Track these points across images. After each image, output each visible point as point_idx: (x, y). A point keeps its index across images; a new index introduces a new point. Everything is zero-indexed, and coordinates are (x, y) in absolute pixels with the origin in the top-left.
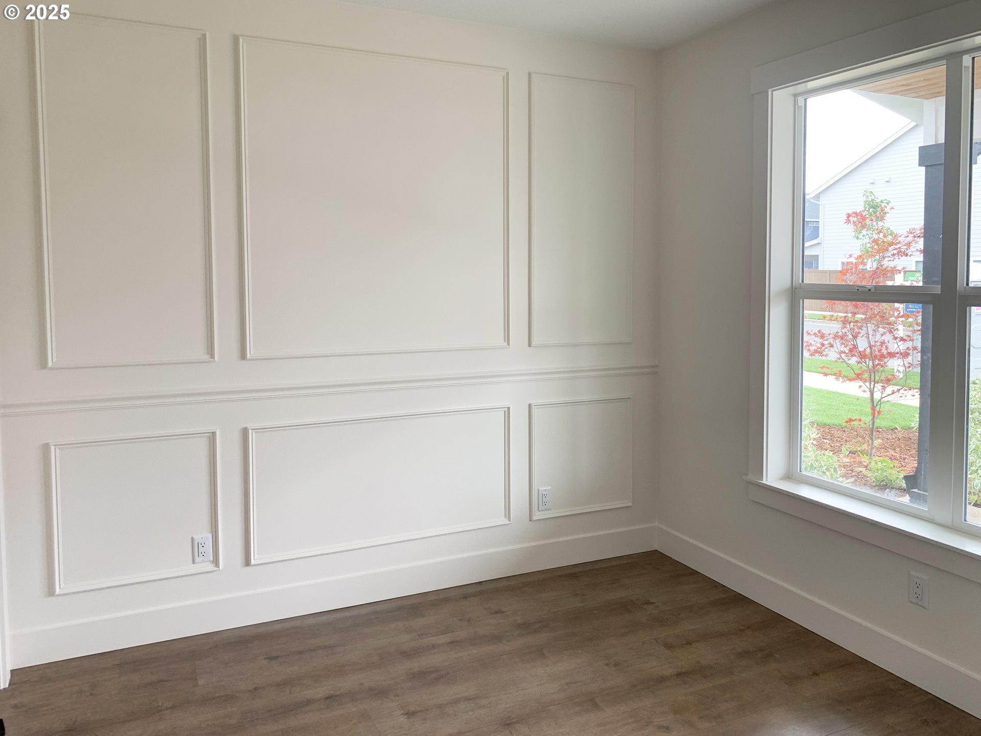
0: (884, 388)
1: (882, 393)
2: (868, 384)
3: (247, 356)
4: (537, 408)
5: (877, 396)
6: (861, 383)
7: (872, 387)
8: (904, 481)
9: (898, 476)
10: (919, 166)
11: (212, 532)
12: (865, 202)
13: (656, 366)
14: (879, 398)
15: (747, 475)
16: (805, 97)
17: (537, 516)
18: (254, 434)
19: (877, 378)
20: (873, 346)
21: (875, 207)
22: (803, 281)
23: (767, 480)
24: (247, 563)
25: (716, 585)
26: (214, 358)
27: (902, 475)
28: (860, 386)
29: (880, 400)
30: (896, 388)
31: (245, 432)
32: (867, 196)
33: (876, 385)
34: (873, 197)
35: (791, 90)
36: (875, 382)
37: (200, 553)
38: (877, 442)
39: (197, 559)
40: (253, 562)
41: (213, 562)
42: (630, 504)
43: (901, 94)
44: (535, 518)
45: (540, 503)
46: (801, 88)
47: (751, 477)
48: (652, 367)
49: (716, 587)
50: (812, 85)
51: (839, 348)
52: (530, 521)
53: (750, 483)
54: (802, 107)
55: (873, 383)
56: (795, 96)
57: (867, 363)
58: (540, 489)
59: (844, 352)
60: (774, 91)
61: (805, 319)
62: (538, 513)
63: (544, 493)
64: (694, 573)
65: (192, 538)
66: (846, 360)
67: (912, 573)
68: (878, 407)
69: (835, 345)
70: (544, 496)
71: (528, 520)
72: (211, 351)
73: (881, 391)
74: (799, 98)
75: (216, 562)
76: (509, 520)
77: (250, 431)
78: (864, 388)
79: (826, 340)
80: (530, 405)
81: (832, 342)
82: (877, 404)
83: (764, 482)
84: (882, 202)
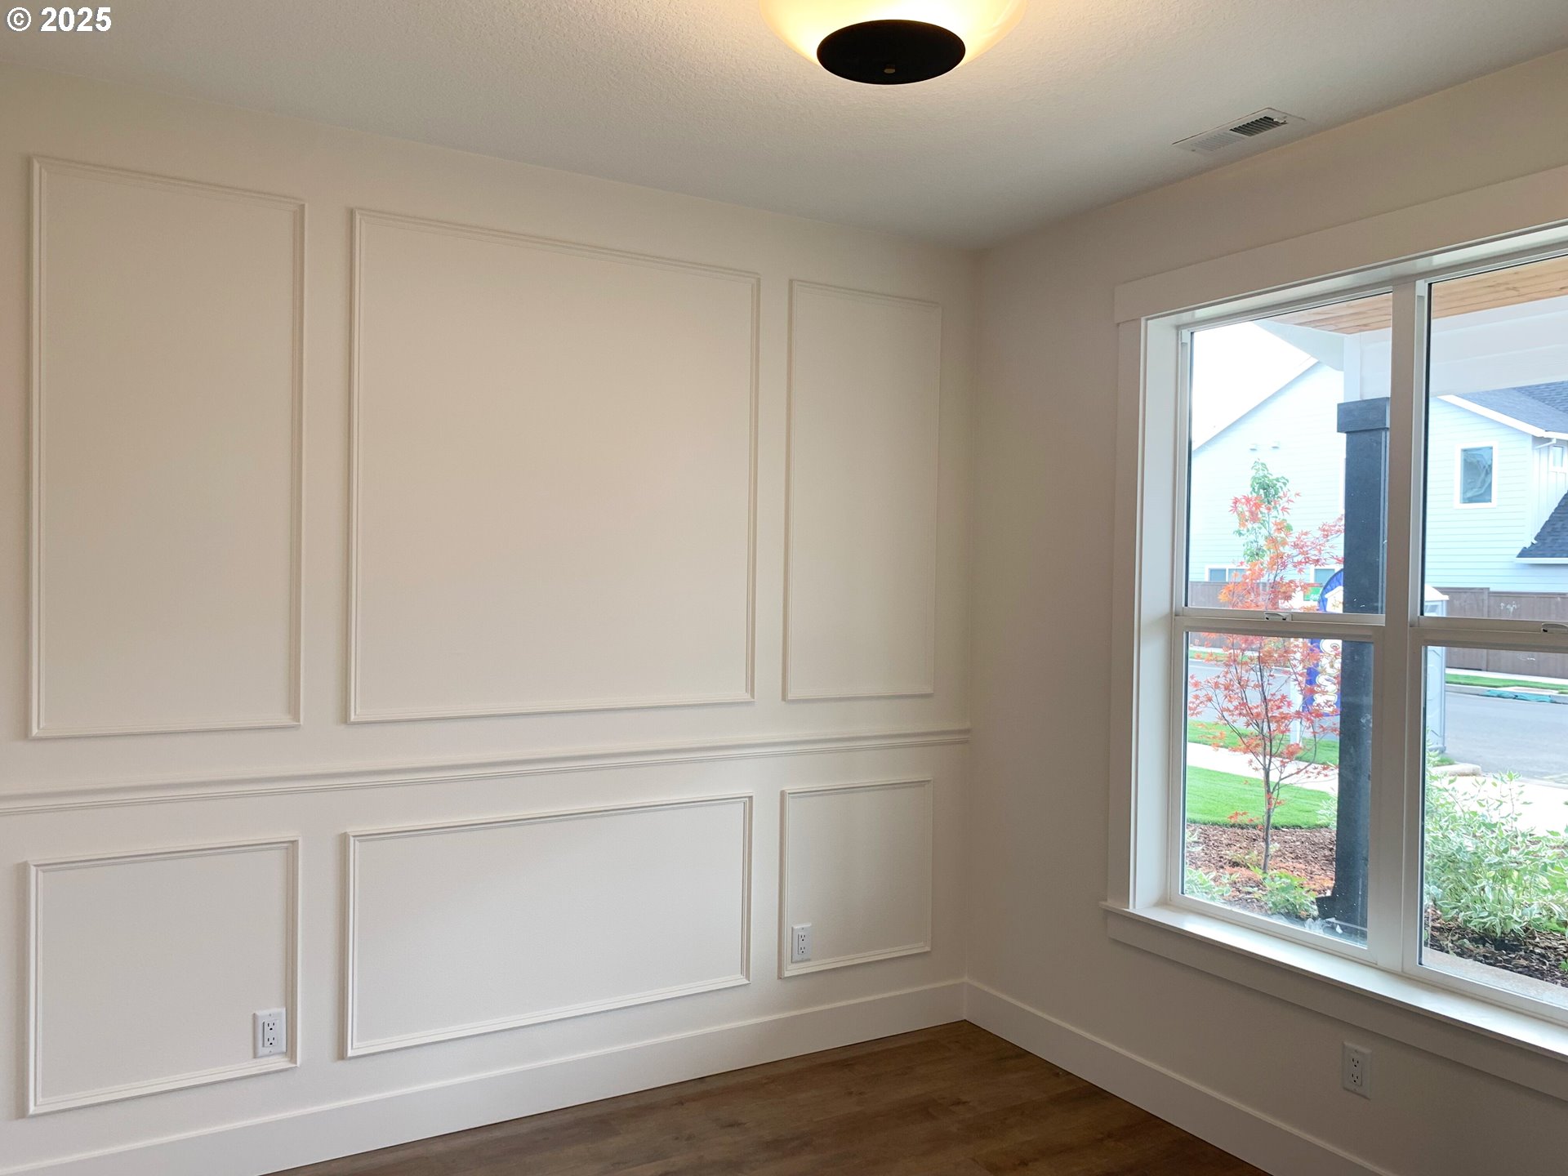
0: (1283, 765)
1: (1281, 773)
2: (1261, 758)
3: (350, 718)
4: (792, 798)
5: (1274, 777)
6: (1251, 756)
7: (1267, 762)
8: (1315, 907)
9: (1307, 901)
10: (1338, 431)
11: (286, 1003)
12: (1254, 478)
13: (967, 731)
14: (1277, 781)
15: (1106, 900)
16: (1192, 330)
17: (791, 970)
18: (357, 842)
19: (1274, 750)
20: (1270, 700)
21: (1265, 488)
22: (1186, 605)
23: (1134, 907)
24: (342, 1055)
25: (1055, 1072)
26: (299, 721)
27: (1312, 897)
28: (1251, 762)
29: (1278, 783)
30: (1302, 765)
31: (344, 840)
32: (1258, 470)
33: (1273, 759)
34: (1266, 472)
35: (1173, 320)
36: (1271, 756)
37: (266, 1040)
38: (1274, 847)
39: (261, 1051)
40: (350, 1053)
41: (286, 1053)
42: (927, 949)
43: (1313, 325)
44: (787, 974)
45: (795, 948)
46: (1186, 317)
47: (1111, 903)
48: (960, 732)
49: (1057, 1075)
50: (1201, 313)
51: (1221, 702)
52: (780, 978)
53: (1109, 913)
54: (1186, 344)
55: (1268, 757)
56: (1178, 328)
57: (1261, 726)
58: (796, 927)
59: (1228, 710)
60: (1147, 319)
61: (1189, 659)
62: (791, 967)
63: (800, 934)
64: (1023, 1054)
65: (254, 1014)
66: (1230, 721)
67: (1346, 1043)
68: (1276, 792)
69: (1214, 699)
70: (802, 938)
71: (776, 975)
72: (294, 709)
73: (1280, 769)
74: (1183, 331)
75: (291, 1053)
76: (748, 977)
77: (352, 839)
78: (1256, 764)
79: (1200, 690)
80: (783, 794)
81: (1210, 694)
82: (1274, 789)
83: (1131, 910)
84: (1277, 480)
